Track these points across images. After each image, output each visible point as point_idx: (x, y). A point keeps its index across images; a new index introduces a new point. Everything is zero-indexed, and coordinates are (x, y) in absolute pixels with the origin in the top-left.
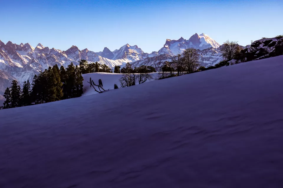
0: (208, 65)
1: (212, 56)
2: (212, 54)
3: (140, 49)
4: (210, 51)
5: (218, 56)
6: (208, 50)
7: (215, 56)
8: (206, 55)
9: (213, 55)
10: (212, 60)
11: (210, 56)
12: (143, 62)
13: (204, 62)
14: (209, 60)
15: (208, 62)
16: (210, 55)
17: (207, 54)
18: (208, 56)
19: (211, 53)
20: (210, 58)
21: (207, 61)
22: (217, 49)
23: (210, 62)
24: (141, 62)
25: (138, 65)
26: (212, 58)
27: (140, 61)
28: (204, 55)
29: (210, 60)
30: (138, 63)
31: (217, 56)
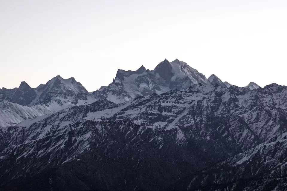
0: (169, 119)
1: (177, 105)
2: (176, 101)
3: (79, 83)
4: (173, 95)
5: (185, 104)
6: (170, 94)
7: (181, 103)
8: (167, 102)
9: (178, 103)
10: (176, 111)
11: (172, 104)
12: (65, 114)
13: (163, 113)
14: (170, 111)
15: (168, 114)
16: (173, 102)
17: (169, 100)
18: (170, 104)
19: (174, 100)
20: (173, 107)
21: (168, 112)
22: (184, 93)
23: (172, 114)
24: (63, 114)
25: (58, 119)
26: (176, 107)
27: (61, 113)
28: (163, 102)
29: (173, 110)
30: (58, 115)
31: (183, 104)
